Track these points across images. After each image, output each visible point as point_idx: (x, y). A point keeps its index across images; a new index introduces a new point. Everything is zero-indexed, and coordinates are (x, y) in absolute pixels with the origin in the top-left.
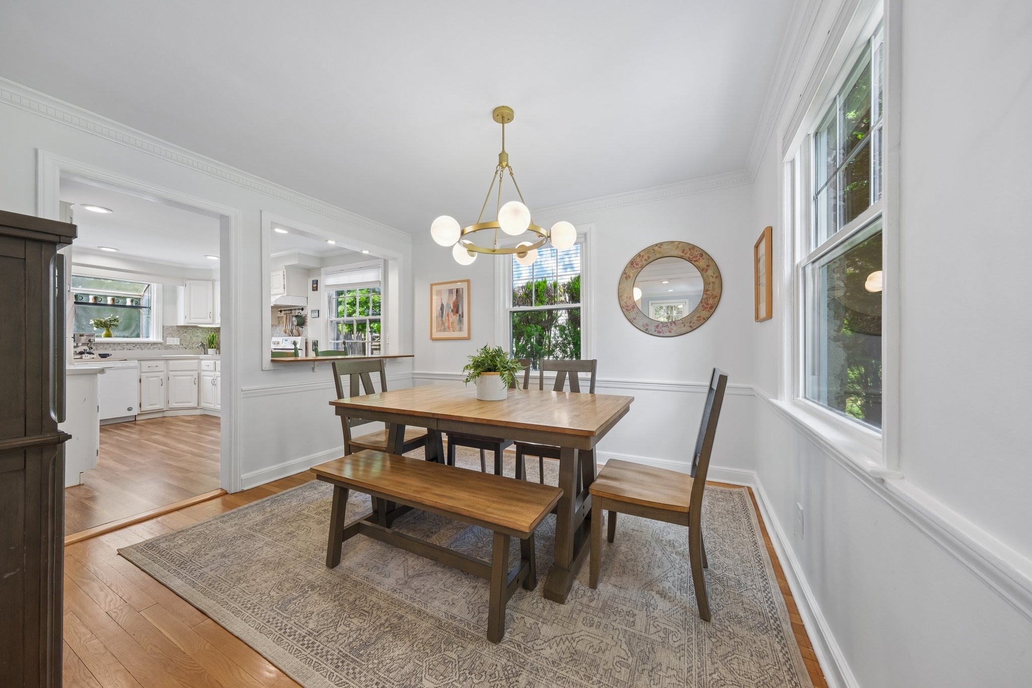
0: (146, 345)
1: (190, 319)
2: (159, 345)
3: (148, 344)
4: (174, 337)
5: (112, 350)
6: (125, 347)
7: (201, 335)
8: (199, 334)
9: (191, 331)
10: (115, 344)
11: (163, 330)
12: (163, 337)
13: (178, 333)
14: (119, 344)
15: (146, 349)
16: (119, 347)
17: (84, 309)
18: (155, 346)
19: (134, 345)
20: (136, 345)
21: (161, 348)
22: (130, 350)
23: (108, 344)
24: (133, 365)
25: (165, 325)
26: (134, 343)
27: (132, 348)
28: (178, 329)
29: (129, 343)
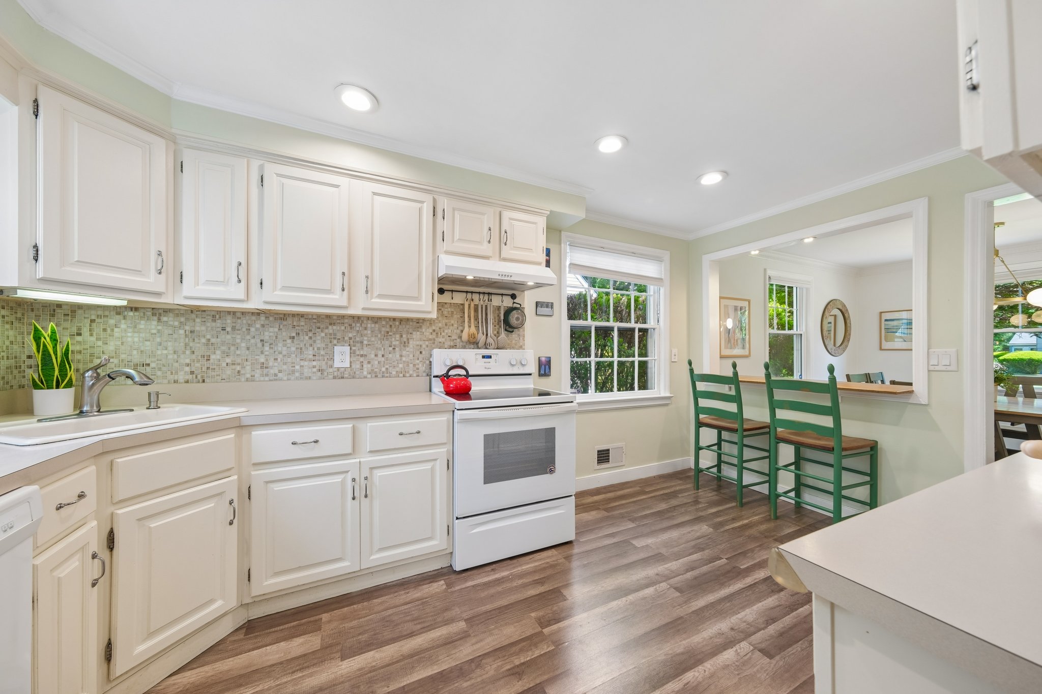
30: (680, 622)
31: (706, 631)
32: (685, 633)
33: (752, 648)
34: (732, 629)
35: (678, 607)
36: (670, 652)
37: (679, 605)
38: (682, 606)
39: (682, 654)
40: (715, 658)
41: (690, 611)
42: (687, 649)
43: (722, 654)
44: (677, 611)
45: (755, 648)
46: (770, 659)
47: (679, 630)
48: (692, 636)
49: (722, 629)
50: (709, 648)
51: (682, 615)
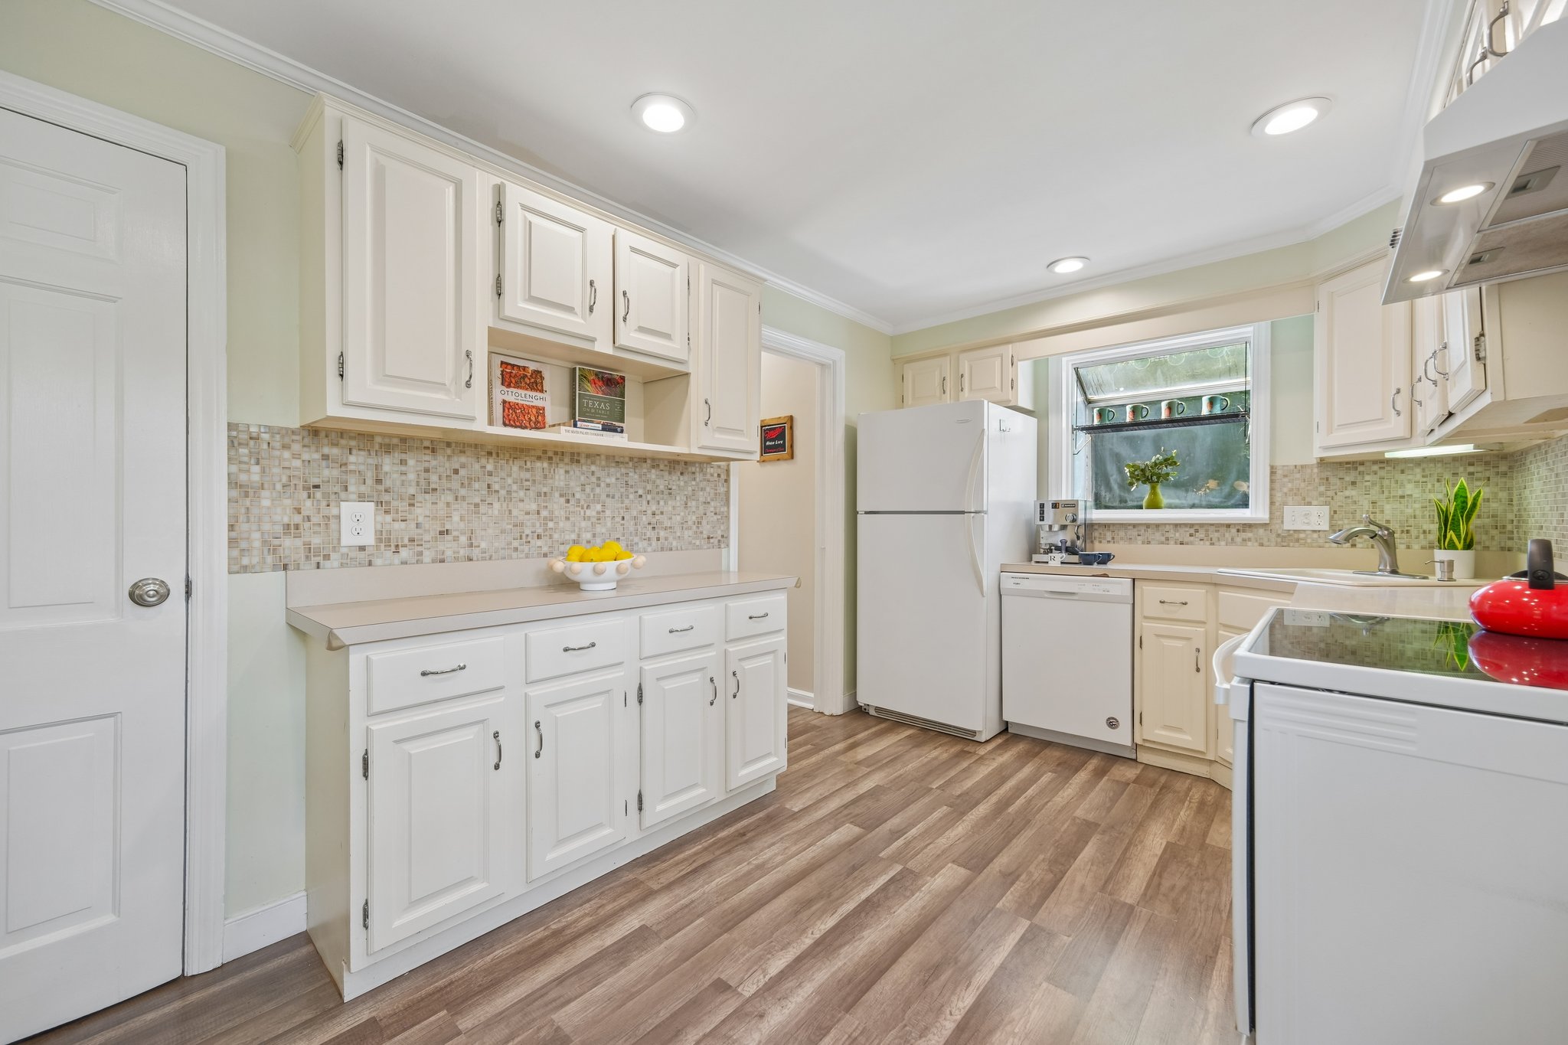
0: (1223, 530)
1: (1330, 431)
2: (1261, 531)
3: (1228, 526)
4: (1309, 504)
5: (1143, 543)
6: (1170, 535)
7: (1416, 493)
8: (1409, 489)
9: (1375, 478)
10: (1148, 526)
11: (1272, 481)
12: (1272, 503)
13: (1322, 489)
14: (1157, 526)
15: (1223, 543)
16: (1158, 536)
17: (1131, 441)
18: (1250, 535)
19: (1192, 531)
20: (1197, 531)
21: (1265, 542)
22: (1182, 543)
23: (1135, 526)
24: (1119, 593)
25: (1278, 463)
26: (1192, 525)
27: (1186, 540)
28: (1324, 475)
29: (1180, 525)
30: (850, 1000)
31: (806, 996)
32: (839, 981)
33: (739, 990)
34: (761, 1016)
35: (855, 1034)
36: (857, 943)
37: (856, 1038)
38: (851, 1040)
39: (841, 946)
40: (797, 955)
41: (833, 1032)
42: (836, 955)
43: (787, 964)
44: (857, 1022)
45: (735, 990)
46: (719, 978)
47: (849, 982)
48: (827, 980)
49: (779, 1008)
50: (804, 967)
51: (848, 1016)
